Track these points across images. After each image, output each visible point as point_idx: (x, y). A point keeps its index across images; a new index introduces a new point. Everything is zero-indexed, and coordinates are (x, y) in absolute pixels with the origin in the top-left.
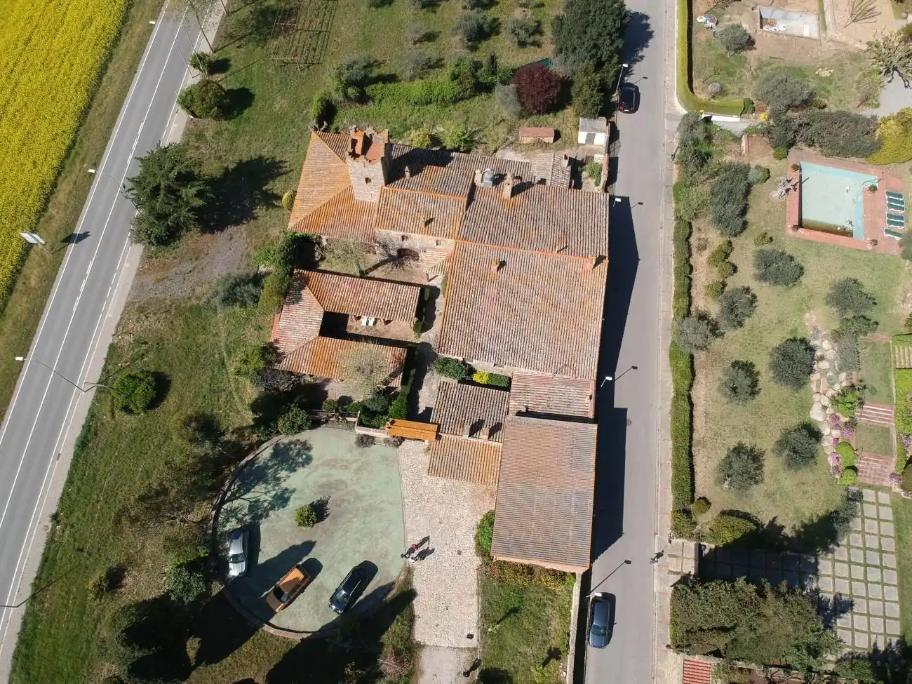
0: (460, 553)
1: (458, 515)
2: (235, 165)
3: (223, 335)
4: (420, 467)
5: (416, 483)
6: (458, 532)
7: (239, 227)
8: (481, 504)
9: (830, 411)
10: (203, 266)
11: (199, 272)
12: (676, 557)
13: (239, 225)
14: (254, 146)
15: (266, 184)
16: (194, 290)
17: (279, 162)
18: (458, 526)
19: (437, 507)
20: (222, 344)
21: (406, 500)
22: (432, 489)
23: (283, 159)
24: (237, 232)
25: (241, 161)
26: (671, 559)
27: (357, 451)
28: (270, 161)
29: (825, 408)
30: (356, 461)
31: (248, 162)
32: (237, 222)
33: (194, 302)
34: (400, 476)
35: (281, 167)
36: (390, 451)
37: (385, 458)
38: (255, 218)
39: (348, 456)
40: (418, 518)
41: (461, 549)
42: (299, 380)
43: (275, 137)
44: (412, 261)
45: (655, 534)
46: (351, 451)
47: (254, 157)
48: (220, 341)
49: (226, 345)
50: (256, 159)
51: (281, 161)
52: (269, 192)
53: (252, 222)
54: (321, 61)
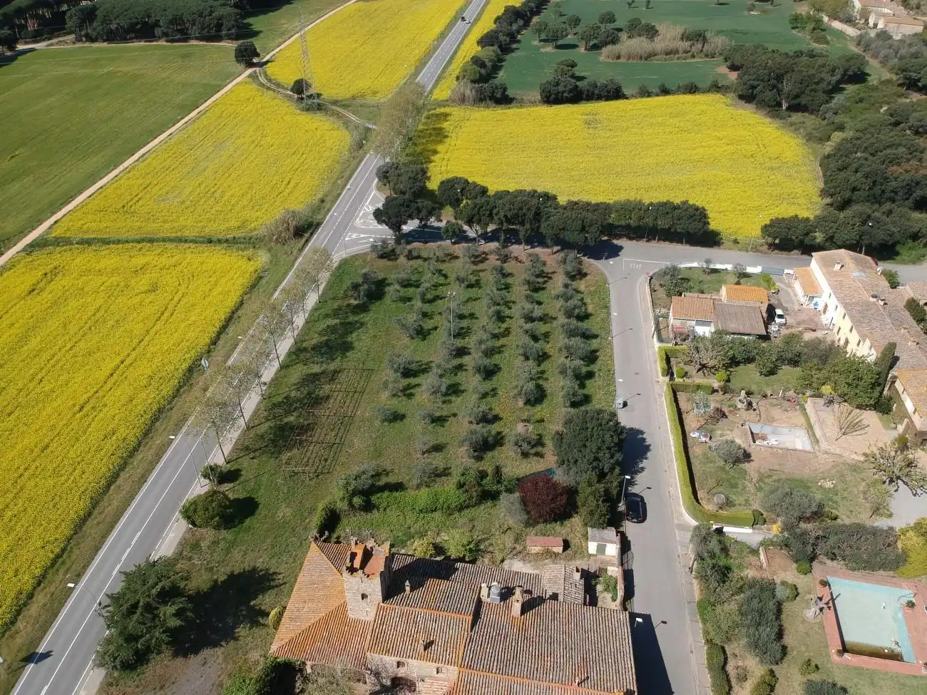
2: (226, 577)
13: (217, 647)
14: (249, 556)
15: (255, 598)
17: (273, 574)
23: (278, 571)
24: (212, 656)
25: (233, 572)
28: (263, 572)
31: (239, 574)
38: (236, 639)
43: (273, 546)
47: (247, 568)
50: (248, 571)
51: (275, 573)
52: (256, 607)
53: (232, 643)
54: (331, 470)
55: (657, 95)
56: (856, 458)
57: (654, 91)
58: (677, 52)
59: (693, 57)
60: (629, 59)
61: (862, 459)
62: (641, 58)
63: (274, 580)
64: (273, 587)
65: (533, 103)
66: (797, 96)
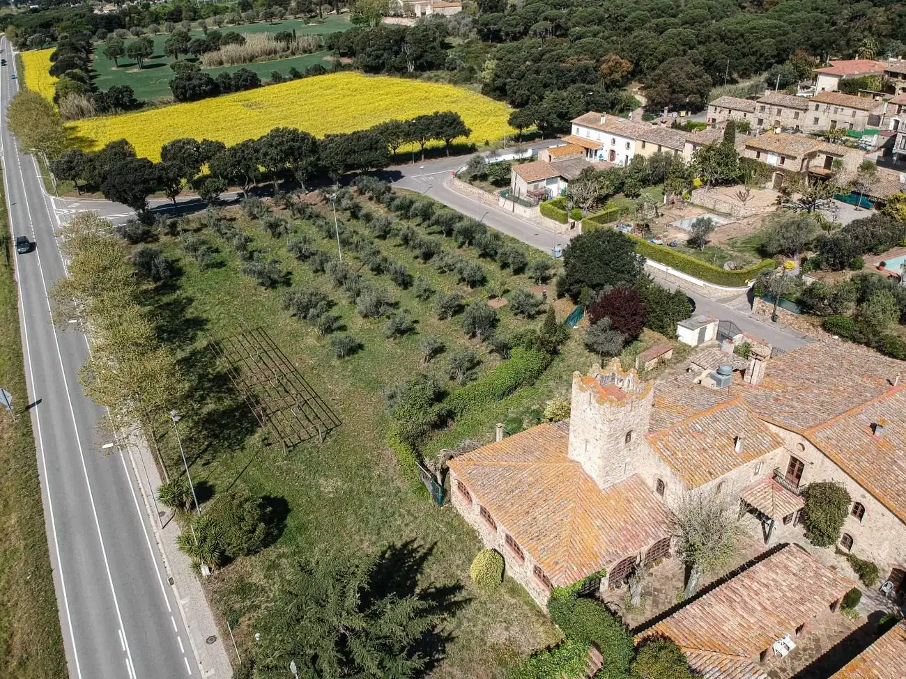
15: (415, 583)
23: (406, 539)
28: (389, 553)
38: (450, 638)
51: (405, 545)
52: (430, 591)
53: (449, 647)
54: (337, 422)
55: (291, 80)
56: (770, 210)
57: (287, 77)
58: (275, 52)
59: (293, 54)
60: (233, 63)
61: (774, 208)
62: (245, 60)
63: (415, 550)
64: (424, 558)
65: (167, 103)
66: (421, 57)
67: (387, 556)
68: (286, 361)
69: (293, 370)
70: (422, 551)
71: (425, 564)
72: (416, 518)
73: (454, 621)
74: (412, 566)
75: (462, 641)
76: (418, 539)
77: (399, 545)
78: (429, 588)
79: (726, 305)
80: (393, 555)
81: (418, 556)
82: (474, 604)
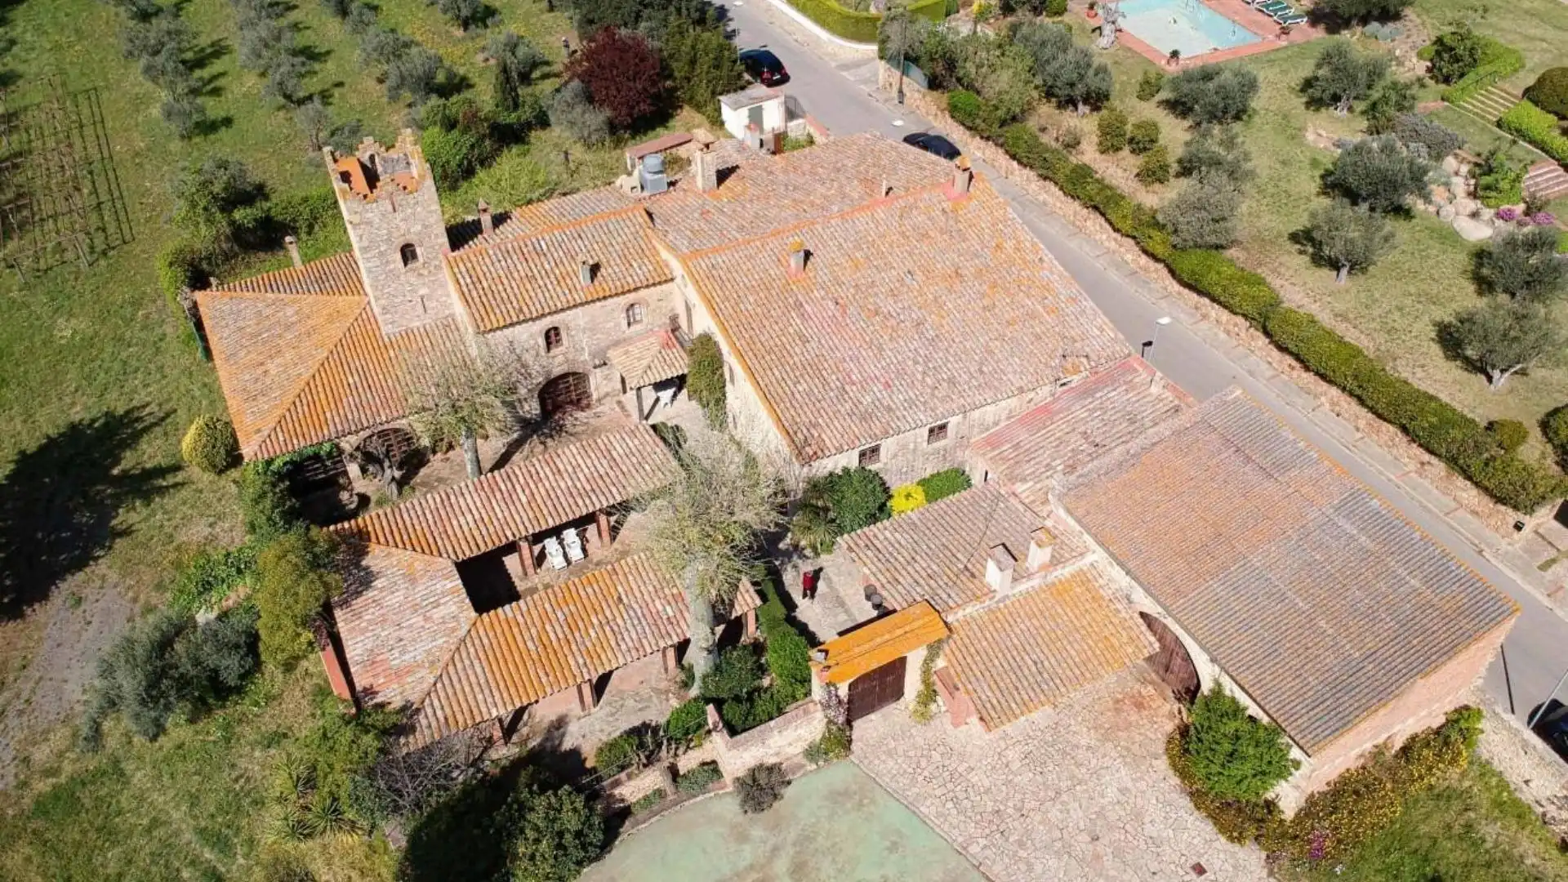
0: (1200, 870)
1: (1112, 793)
2: (12, 466)
3: (175, 815)
4: (936, 756)
5: (962, 795)
6: (1149, 830)
7: (87, 570)
8: (1138, 738)
9: (1487, 213)
10: (25, 695)
11: (21, 713)
12: (1554, 561)
13: (87, 565)
14: (41, 417)
15: (117, 462)
16: (26, 760)
17: (128, 413)
18: (1138, 816)
19: (1055, 814)
20: (188, 836)
21: (974, 849)
22: (1008, 783)
23: (135, 403)
24: (87, 582)
25: (22, 453)
26: (1550, 571)
27: (758, 828)
28: (102, 421)
29: (1475, 215)
30: (775, 850)
31: (42, 449)
32: (81, 562)
33: (43, 786)
34: (910, 808)
35: (139, 419)
36: (838, 773)
37: (838, 797)
38: (127, 532)
39: (747, 854)
40: (1038, 868)
41: (1194, 860)
42: (479, 770)
43: (90, 378)
44: (580, 415)
45: (1480, 552)
46: (743, 838)
47: (53, 432)
48: (177, 833)
49: (201, 832)
50: (61, 435)
52: (133, 472)
53: (120, 543)
54: (128, 237)
67: (96, 425)
68: (103, 141)
69: (106, 154)
70: (150, 420)
71: (145, 438)
72: (165, 377)
73: (145, 512)
74: (126, 439)
75: (141, 537)
76: (153, 405)
77: (120, 411)
78: (134, 467)
79: (844, 74)
80: (106, 424)
81: (140, 426)
82: (184, 493)
